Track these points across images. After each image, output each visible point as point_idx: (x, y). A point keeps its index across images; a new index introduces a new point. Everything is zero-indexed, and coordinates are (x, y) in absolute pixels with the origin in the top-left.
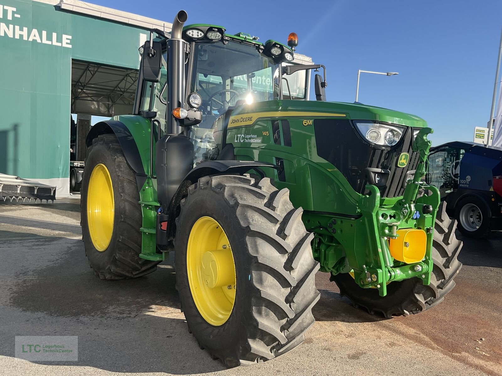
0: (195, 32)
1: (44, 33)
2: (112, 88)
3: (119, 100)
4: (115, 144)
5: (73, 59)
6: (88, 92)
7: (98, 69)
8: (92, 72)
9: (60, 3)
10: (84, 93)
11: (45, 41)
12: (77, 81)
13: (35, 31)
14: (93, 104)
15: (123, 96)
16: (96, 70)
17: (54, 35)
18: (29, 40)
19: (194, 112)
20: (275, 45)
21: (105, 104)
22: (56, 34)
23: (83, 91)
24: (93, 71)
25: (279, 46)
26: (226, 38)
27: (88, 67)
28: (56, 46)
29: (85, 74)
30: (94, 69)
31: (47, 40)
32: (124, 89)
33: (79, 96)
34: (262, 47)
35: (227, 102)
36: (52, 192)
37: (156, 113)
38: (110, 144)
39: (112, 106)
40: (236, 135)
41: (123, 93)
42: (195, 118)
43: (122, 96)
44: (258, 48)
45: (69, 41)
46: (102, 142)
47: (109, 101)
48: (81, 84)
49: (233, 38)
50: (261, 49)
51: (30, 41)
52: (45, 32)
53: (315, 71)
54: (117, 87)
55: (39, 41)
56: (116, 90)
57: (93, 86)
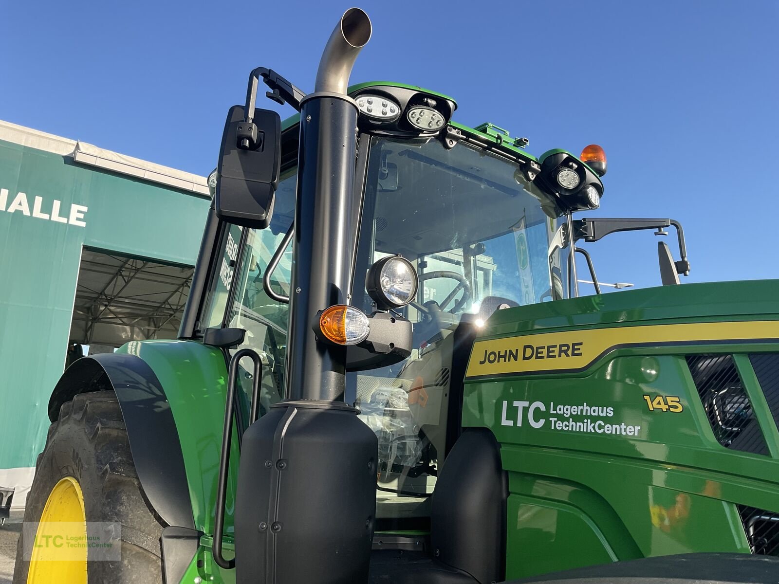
0: (377, 101)
1: (39, 200)
2: (158, 305)
3: (167, 323)
4: (112, 424)
5: (86, 248)
6: (119, 310)
7: (135, 274)
8: (126, 279)
9: (74, 152)
10: (111, 312)
11: (37, 213)
12: (100, 292)
13: (22, 197)
14: (125, 330)
15: (175, 317)
16: (132, 274)
17: (57, 204)
18: (8, 211)
19: (390, 321)
20: (566, 163)
21: (142, 332)
22: (60, 202)
23: (108, 309)
24: (128, 277)
25: (576, 166)
26: (454, 132)
27: (120, 270)
28: (56, 222)
29: (113, 282)
30: (130, 274)
31: (42, 211)
32: (177, 305)
33: (100, 317)
34: (535, 166)
35: (437, 304)
36: (5, 500)
37: (243, 331)
38: (99, 425)
39: (154, 332)
40: (505, 403)
41: (175, 312)
42: (392, 345)
43: (172, 317)
44: (524, 166)
45: (81, 216)
46: (78, 416)
47: (149, 325)
48: (106, 297)
49: (469, 135)
50: (534, 171)
51: (10, 213)
52: (41, 198)
53: (656, 234)
54: (167, 303)
55: (27, 212)
56: (164, 308)
57: (127, 301)
